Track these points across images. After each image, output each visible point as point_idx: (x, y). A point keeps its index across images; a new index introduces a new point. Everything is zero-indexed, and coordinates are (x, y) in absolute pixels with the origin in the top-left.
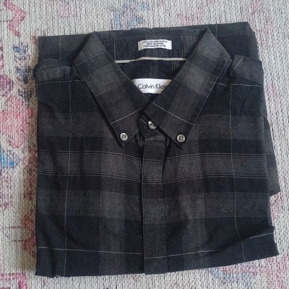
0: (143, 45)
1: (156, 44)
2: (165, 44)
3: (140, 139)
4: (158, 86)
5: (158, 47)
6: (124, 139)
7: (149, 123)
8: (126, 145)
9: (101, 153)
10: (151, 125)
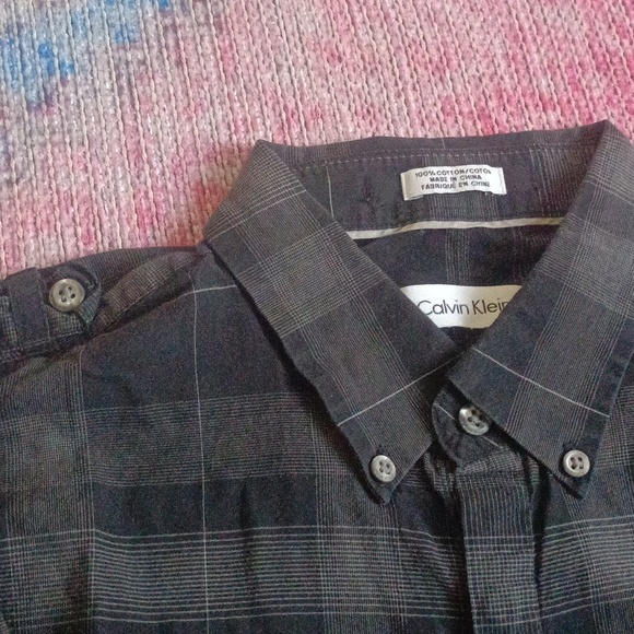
0: (418, 183)
1: (459, 181)
2: (485, 177)
3: (437, 470)
4: (480, 306)
5: (465, 189)
6: (386, 477)
7: (464, 412)
8: (394, 494)
9: (315, 531)
10: (470, 420)
